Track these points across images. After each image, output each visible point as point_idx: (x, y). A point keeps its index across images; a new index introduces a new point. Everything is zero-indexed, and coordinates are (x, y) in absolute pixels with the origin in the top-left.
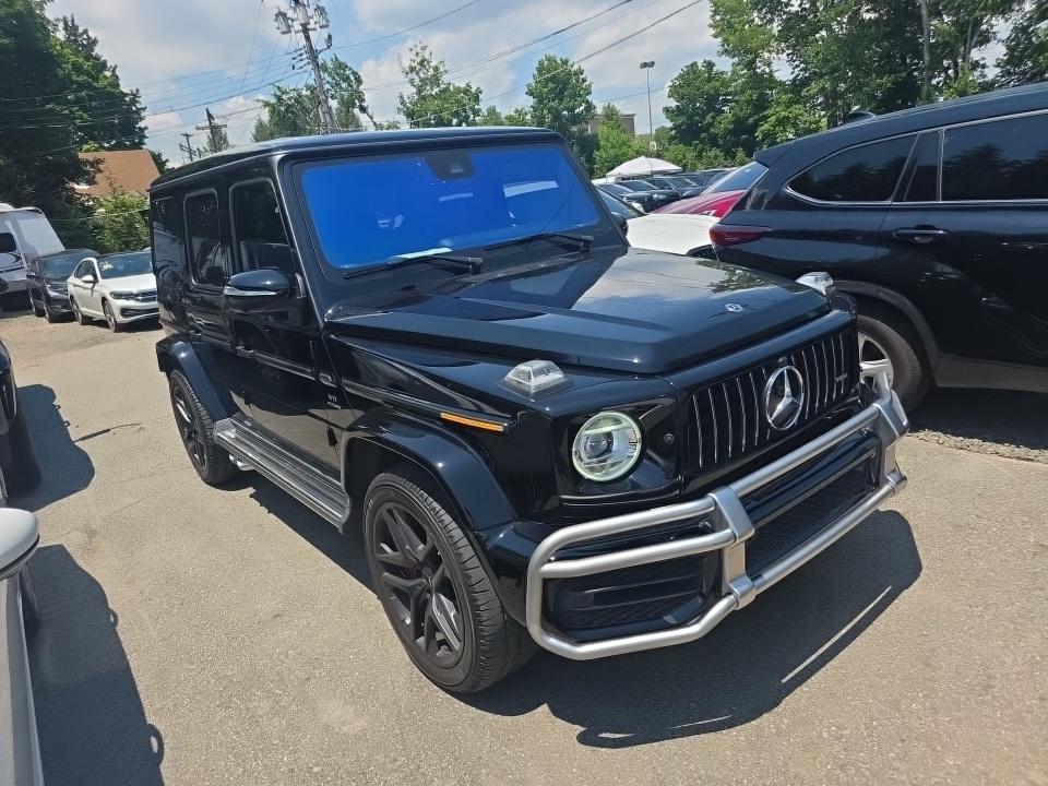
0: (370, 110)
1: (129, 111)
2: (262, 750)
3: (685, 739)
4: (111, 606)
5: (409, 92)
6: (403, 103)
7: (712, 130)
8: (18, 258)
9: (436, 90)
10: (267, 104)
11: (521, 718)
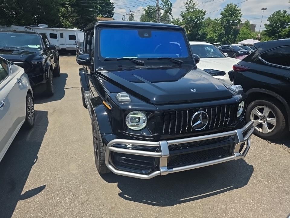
0: (172, 14)
1: (111, 7)
2: (53, 170)
3: (143, 204)
4: (47, 128)
5: (185, 10)
6: (182, 13)
7: (280, 33)
8: (76, 42)
9: (193, 10)
10: (145, 10)
11: (110, 184)
